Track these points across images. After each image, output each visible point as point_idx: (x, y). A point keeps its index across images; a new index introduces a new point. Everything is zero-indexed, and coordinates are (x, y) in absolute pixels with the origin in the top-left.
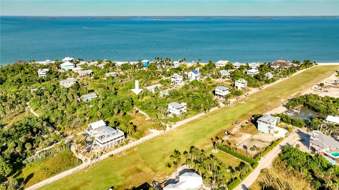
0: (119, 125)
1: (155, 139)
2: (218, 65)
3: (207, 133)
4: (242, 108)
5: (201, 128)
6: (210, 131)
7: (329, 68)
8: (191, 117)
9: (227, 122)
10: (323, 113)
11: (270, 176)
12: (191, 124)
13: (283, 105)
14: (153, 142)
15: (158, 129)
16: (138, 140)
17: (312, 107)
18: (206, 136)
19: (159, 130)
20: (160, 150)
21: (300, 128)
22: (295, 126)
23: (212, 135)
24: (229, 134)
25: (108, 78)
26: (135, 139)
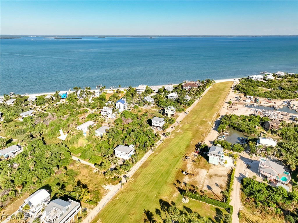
0: (65, 187)
1: (116, 199)
2: (139, 91)
3: (166, 177)
4: (182, 138)
5: (157, 171)
6: (168, 173)
7: (225, 85)
8: (141, 158)
9: (178, 158)
10: (247, 132)
11: (249, 220)
12: (145, 167)
13: (213, 128)
14: (115, 205)
15: (113, 184)
16: (96, 206)
17: (237, 128)
18: (167, 181)
19: (115, 185)
20: (129, 215)
21: (240, 153)
22: (235, 151)
23: (172, 179)
24: (187, 174)
25: (26, 120)
26: (93, 206)
